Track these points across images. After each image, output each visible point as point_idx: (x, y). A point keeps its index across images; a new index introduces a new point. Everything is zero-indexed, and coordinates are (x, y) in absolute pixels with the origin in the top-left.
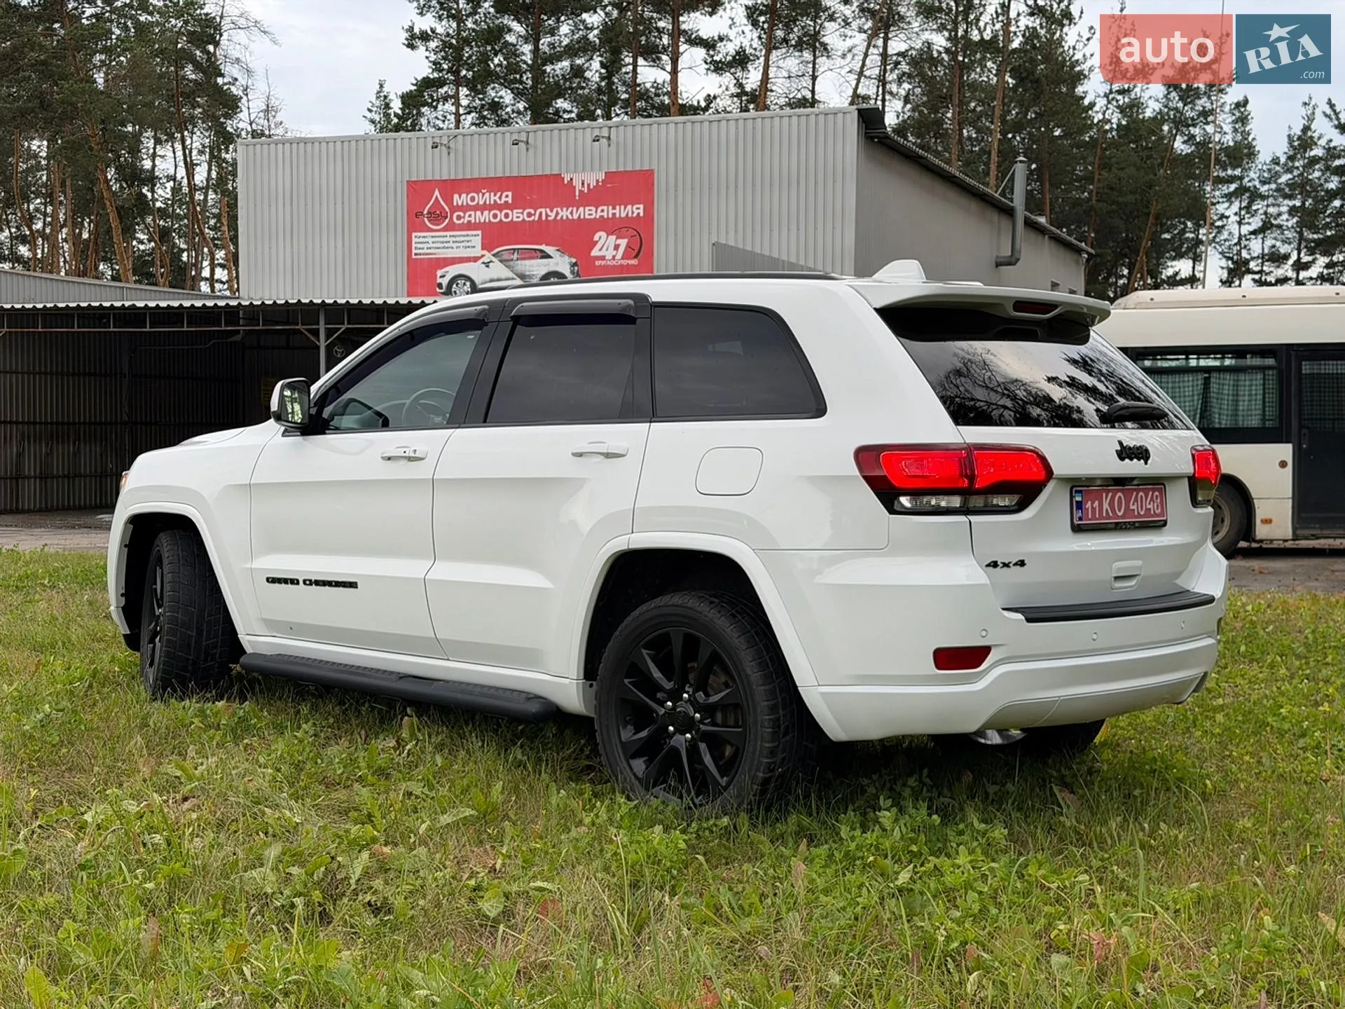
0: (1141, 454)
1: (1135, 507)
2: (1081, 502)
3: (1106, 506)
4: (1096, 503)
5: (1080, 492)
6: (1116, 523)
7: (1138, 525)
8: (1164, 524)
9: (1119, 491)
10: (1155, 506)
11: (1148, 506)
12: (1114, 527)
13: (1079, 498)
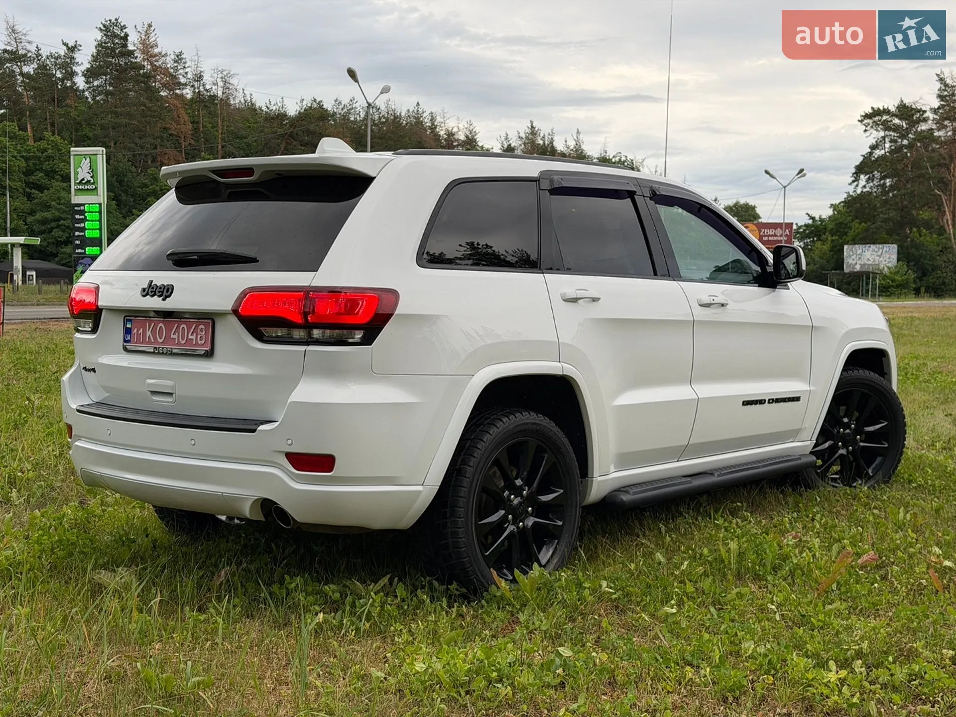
0: (166, 292)
1: (176, 336)
2: (130, 329)
3: (149, 333)
4: (141, 331)
5: (130, 321)
6: (155, 348)
7: (179, 352)
8: (209, 354)
9: (160, 322)
10: (198, 338)
11: (190, 337)
12: (152, 350)
13: (129, 326)
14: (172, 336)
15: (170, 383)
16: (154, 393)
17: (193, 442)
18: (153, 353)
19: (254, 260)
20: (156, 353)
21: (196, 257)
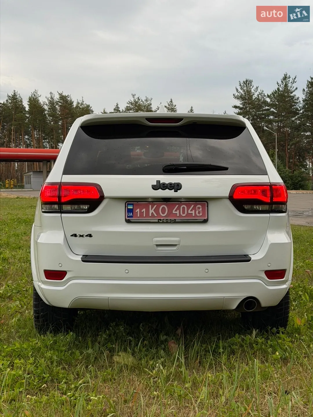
1: (177, 212)
2: (132, 209)
3: (152, 211)
4: (144, 210)
5: (133, 204)
6: (159, 220)
7: (180, 221)
8: (205, 221)
9: (163, 204)
10: (196, 212)
11: (189, 212)
12: (157, 221)
13: (130, 207)
14: (174, 212)
15: (177, 239)
16: (157, 245)
17: (207, 271)
18: (158, 222)
19: (226, 169)
20: (160, 222)
21: (185, 167)
